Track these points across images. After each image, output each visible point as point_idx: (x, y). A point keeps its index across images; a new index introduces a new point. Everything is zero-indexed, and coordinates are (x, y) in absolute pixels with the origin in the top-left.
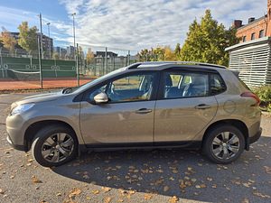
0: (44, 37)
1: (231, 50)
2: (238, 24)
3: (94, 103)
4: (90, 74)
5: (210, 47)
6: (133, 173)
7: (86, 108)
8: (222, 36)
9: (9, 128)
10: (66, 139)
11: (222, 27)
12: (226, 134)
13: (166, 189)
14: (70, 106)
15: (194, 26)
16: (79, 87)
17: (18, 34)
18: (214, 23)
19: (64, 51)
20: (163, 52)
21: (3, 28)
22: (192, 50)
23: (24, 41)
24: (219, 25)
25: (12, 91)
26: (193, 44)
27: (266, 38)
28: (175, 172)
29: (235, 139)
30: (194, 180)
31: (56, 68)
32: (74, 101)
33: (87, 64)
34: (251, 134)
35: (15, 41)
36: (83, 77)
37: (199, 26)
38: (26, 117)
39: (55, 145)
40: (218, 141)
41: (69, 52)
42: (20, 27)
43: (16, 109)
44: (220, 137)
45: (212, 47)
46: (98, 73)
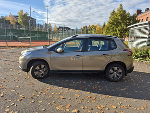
0: (31, 18)
1: (131, 27)
2: (139, 12)
3: (57, 52)
4: (55, 39)
5: (121, 25)
6: (73, 83)
7: (53, 54)
8: (128, 19)
9: (20, 62)
10: (44, 67)
11: (129, 14)
12: (116, 68)
13: (86, 89)
14: (47, 53)
15: (113, 13)
16: (49, 45)
17: (18, 16)
18: (124, 12)
19: (42, 26)
20: (95, 27)
21: (10, 13)
22: (111, 26)
23: (21, 20)
24: (127, 13)
25: (16, 47)
26: (112, 23)
27: (147, 22)
28: (91, 83)
29: (120, 71)
30: (99, 87)
31: (37, 36)
32: (48, 51)
33: (54, 33)
34: (128, 69)
35: (16, 21)
36: (52, 41)
37: (115, 13)
38: (28, 58)
39: (40, 70)
40: (112, 71)
41: (44, 27)
42: (19, 13)
43: (24, 54)
44: (113, 69)
45: (123, 25)
46: (59, 39)
